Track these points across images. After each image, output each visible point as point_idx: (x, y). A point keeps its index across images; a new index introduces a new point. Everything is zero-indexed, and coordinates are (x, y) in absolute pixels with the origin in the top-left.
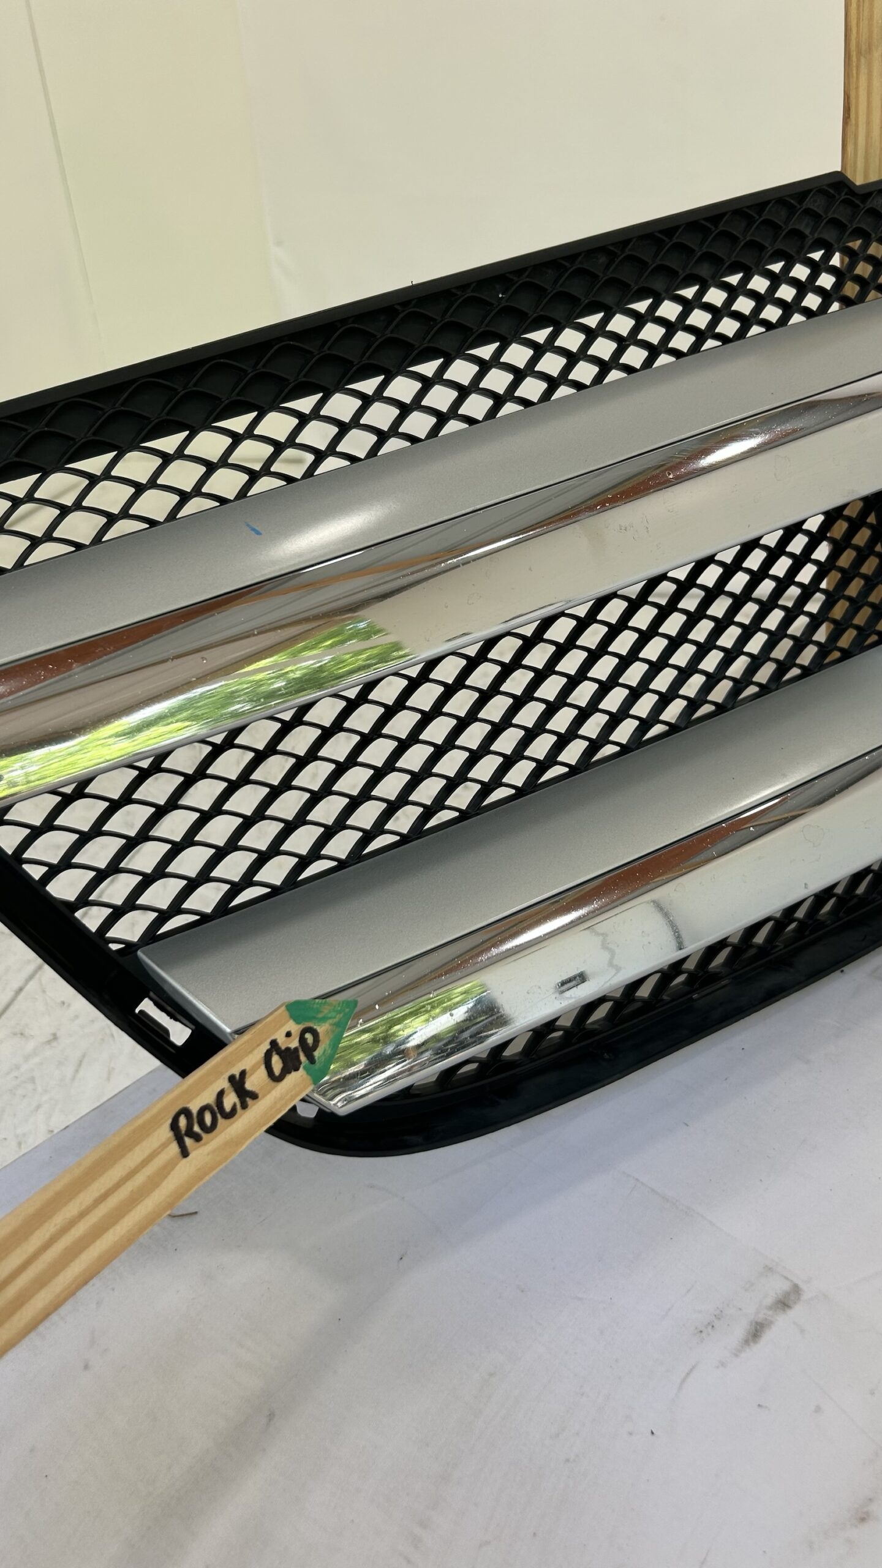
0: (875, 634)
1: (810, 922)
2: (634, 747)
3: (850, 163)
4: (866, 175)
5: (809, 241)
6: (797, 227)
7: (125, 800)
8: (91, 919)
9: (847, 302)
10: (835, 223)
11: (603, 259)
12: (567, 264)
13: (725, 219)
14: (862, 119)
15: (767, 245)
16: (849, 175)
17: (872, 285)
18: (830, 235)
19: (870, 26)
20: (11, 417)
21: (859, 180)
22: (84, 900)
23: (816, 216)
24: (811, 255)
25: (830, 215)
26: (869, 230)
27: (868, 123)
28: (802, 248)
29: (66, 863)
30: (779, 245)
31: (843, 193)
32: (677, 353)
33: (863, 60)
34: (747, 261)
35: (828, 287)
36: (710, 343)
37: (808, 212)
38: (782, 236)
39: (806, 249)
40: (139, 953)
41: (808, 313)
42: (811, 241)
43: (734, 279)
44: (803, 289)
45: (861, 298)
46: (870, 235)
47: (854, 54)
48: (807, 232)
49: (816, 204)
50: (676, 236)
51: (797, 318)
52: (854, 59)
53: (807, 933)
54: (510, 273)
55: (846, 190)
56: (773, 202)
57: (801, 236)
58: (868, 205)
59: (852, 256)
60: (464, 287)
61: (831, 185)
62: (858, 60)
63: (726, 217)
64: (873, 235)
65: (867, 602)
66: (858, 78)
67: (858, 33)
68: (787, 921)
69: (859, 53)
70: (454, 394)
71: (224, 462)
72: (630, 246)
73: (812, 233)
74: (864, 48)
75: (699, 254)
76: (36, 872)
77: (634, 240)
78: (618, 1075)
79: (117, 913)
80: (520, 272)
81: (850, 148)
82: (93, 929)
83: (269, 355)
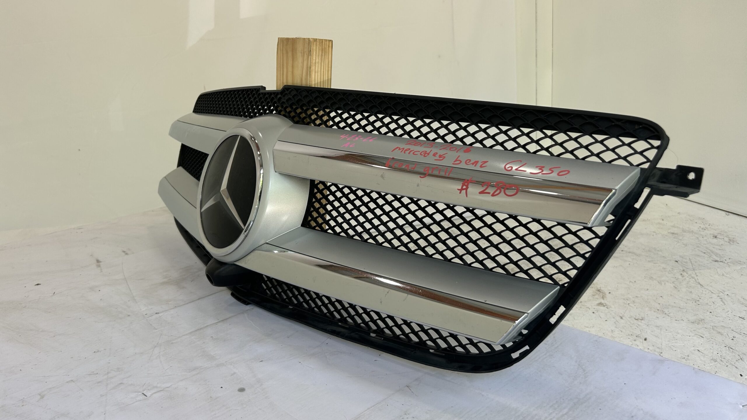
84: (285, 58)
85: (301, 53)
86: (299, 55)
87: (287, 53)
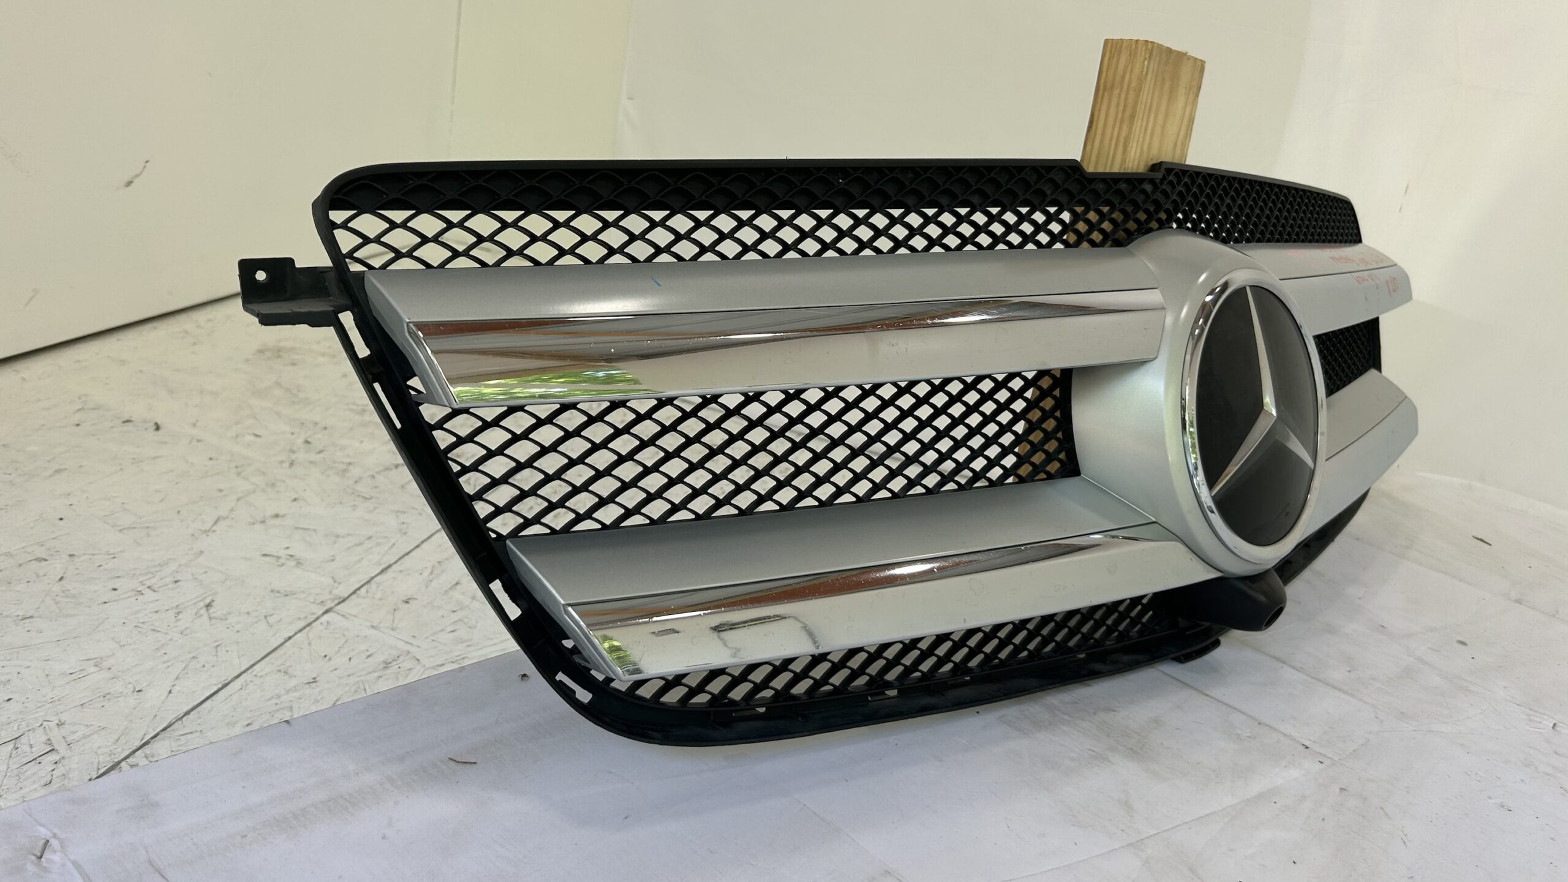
0: (1044, 473)
1: (963, 666)
2: (865, 500)
3: (1087, 157)
4: (1096, 167)
5: (1049, 199)
6: (1042, 188)
7: (524, 436)
8: (482, 509)
9: (1066, 244)
10: (1067, 192)
11: (910, 175)
12: (888, 172)
13: (995, 170)
14: (1099, 131)
15: (1020, 194)
16: (1085, 166)
17: (1086, 238)
18: (1064, 199)
19: (1115, 74)
20: (516, 171)
21: (1090, 168)
22: (479, 496)
23: (1056, 185)
24: (1048, 208)
25: (1065, 186)
26: (1090, 203)
27: (1103, 134)
28: (1043, 201)
29: (475, 467)
30: (1028, 196)
31: (1077, 175)
32: (946, 248)
33: (1106, 94)
34: (1005, 201)
35: (1056, 232)
36: (969, 247)
37: (1052, 180)
38: (1031, 191)
39: (1045, 203)
40: (508, 542)
41: (1038, 244)
42: (1049, 200)
43: (994, 211)
44: (1038, 228)
45: (1077, 244)
46: (1090, 206)
47: (1101, 88)
48: (1048, 192)
49: (1059, 177)
50: (962, 172)
51: (1030, 246)
52: (1101, 91)
53: (959, 673)
54: (850, 168)
55: (1079, 173)
56: (1029, 168)
57: (1045, 195)
58: (1092, 186)
59: (1076, 217)
60: (819, 169)
61: (1069, 167)
62: (1103, 94)
63: (997, 169)
64: (1092, 206)
65: (1043, 448)
66: (1101, 103)
67: (1106, 75)
68: (946, 660)
69: (1105, 89)
70: (797, 235)
71: (642, 236)
72: (930, 171)
73: (1052, 194)
74: (1109, 86)
75: (974, 188)
76: (456, 468)
77: (934, 168)
78: (806, 733)
79: (498, 511)
80: (856, 169)
81: (1089, 147)
82: (482, 517)
83: (684, 179)
84: (1156, 96)
85: (1186, 88)
86: (1182, 91)
87: (1163, 79)
